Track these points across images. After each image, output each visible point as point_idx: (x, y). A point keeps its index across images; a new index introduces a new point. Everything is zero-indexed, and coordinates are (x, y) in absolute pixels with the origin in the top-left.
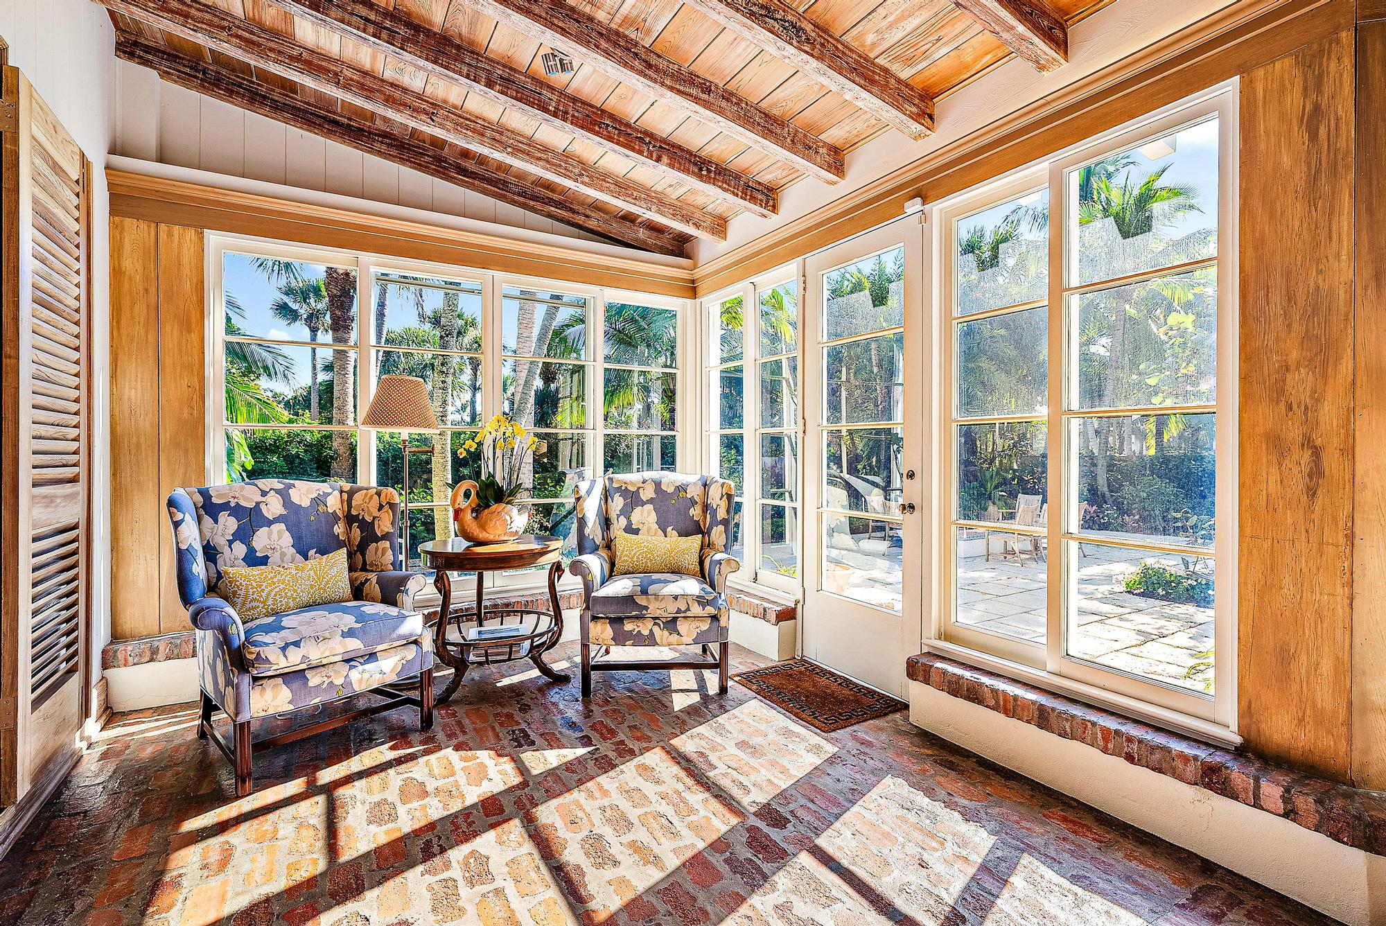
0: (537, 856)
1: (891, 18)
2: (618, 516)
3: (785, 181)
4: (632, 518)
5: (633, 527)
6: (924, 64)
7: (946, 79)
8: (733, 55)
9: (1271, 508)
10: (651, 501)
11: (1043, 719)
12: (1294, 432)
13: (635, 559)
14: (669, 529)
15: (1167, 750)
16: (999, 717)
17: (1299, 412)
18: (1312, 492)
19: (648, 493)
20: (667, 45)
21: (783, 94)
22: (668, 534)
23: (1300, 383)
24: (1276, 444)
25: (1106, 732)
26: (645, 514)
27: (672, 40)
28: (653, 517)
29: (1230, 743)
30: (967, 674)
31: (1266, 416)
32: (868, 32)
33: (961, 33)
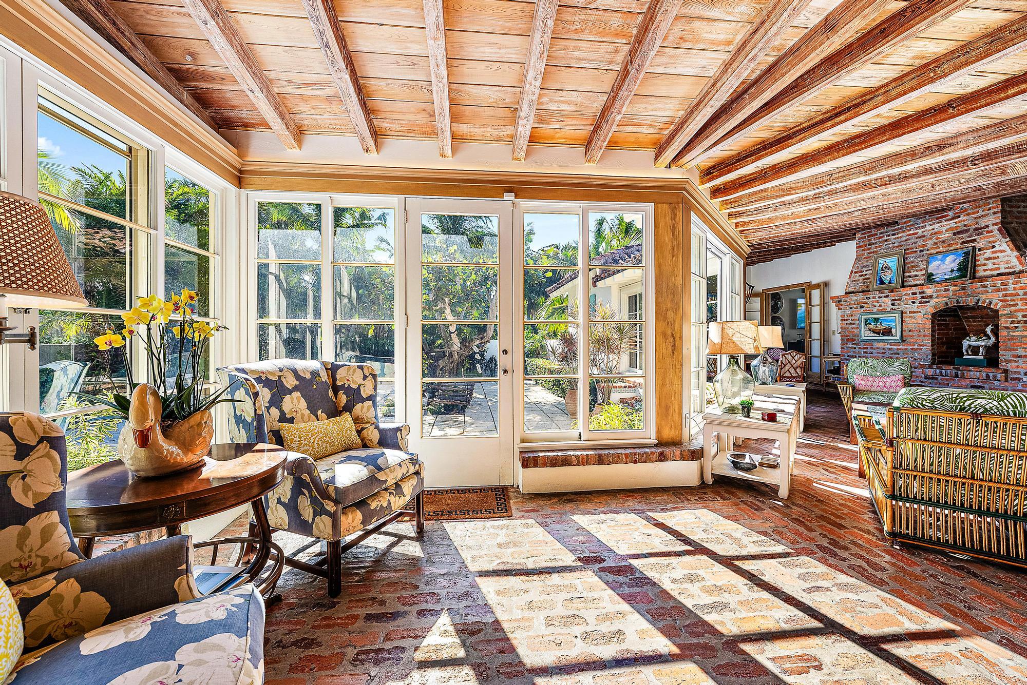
0: (599, 673)
1: (562, 99)
2: (268, 408)
3: (392, 133)
4: (284, 408)
5: (287, 416)
6: (544, 126)
7: (540, 138)
8: (481, 50)
9: (664, 358)
10: (296, 388)
11: (600, 461)
12: (669, 332)
13: (316, 446)
14: (319, 412)
15: (646, 453)
16: (580, 468)
17: (670, 324)
18: (673, 352)
19: (290, 382)
20: (457, 6)
21: (471, 90)
22: (320, 418)
23: (670, 314)
24: (664, 335)
25: (626, 455)
26: (295, 401)
27: (464, 8)
28: (303, 404)
29: (652, 444)
30: (560, 454)
31: (663, 324)
32: (547, 96)
33: (571, 125)
